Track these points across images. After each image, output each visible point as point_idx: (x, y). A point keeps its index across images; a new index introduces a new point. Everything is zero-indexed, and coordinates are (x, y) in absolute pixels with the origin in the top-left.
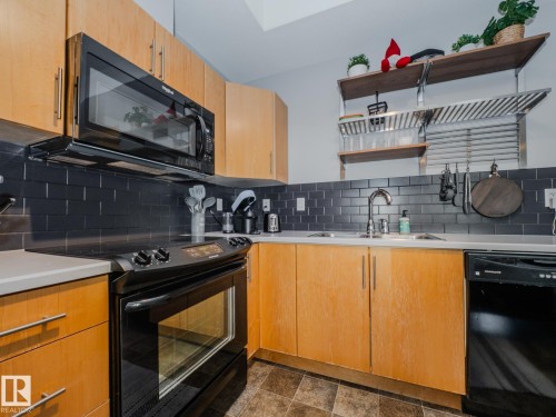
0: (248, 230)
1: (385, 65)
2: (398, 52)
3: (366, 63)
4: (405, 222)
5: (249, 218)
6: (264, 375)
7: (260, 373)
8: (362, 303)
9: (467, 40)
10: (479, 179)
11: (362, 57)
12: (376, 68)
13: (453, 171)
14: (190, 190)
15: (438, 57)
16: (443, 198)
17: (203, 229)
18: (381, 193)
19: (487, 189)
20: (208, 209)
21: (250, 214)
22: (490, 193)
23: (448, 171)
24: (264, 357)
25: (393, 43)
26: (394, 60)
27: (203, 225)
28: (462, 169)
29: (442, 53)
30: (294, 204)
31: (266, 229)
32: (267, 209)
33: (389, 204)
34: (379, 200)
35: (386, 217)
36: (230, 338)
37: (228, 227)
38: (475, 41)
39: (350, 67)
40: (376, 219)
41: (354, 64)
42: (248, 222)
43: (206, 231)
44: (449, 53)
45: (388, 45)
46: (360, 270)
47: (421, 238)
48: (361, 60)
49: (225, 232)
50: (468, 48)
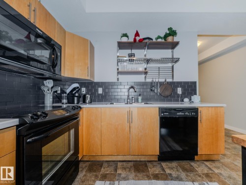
0: (76, 102)
1: (135, 40)
2: (139, 36)
3: (128, 37)
4: (140, 98)
5: (76, 96)
6: (86, 167)
7: (84, 166)
8: (127, 129)
9: (159, 37)
10: (161, 84)
11: (126, 34)
12: (131, 40)
13: (154, 81)
14: (44, 82)
15: (151, 41)
16: (151, 90)
17: (51, 102)
18: (132, 87)
19: (164, 87)
20: (54, 92)
21: (77, 95)
22: (165, 89)
23: (153, 80)
24: (85, 159)
25: (137, 31)
26: (138, 39)
27: (51, 100)
28: (157, 81)
29: (152, 39)
30: (97, 90)
31: (84, 102)
32: (84, 93)
33: (135, 92)
34: (132, 90)
35: (134, 96)
36: (72, 152)
37: (65, 101)
38: (161, 38)
39: (122, 37)
40: (130, 97)
41: (123, 36)
42: (76, 98)
43: (53, 103)
44: (154, 40)
45: (136, 32)
46: (127, 116)
47: (145, 104)
48: (125, 35)
49: (63, 104)
50: (159, 40)
